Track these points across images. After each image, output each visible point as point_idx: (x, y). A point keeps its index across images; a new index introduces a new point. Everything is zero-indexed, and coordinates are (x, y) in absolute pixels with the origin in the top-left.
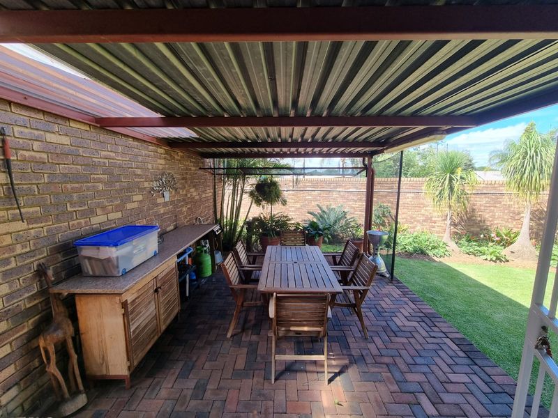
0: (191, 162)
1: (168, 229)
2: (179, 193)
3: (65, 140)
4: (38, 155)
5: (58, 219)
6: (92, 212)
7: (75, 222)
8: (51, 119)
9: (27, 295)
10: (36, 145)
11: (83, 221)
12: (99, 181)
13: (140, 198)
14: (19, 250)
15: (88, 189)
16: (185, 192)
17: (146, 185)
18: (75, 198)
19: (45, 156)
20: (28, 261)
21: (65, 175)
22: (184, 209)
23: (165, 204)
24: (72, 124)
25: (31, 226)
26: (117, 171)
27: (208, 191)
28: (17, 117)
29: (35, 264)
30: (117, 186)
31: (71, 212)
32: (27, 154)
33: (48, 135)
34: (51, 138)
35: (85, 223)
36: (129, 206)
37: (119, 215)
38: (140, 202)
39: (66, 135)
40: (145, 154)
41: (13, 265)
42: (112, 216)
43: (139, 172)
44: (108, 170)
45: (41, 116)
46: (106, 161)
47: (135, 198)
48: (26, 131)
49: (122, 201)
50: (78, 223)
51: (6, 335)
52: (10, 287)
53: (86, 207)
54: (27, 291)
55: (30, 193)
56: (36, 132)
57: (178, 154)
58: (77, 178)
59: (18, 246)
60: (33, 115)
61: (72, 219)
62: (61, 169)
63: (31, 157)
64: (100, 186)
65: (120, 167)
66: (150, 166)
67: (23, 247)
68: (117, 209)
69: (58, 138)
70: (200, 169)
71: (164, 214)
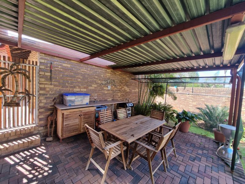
0: (126, 76)
1: (108, 100)
2: (117, 87)
3: (69, 66)
4: (60, 69)
5: (63, 87)
6: (75, 87)
7: (68, 89)
8: (66, 60)
9: (50, 105)
10: (60, 67)
11: (71, 89)
12: (79, 78)
13: (96, 86)
14: (50, 93)
15: (74, 80)
16: (120, 87)
17: (99, 82)
18: (69, 82)
19: (62, 70)
20: (52, 96)
21: (67, 75)
22: (119, 94)
23: (109, 90)
24: (72, 61)
25: (55, 87)
26: (86, 76)
27: (136, 89)
28: (55, 60)
29: (54, 97)
30: (86, 81)
31: (68, 86)
32: (57, 69)
33: (64, 64)
34: (64, 65)
35: (72, 90)
36: (90, 88)
37: (85, 90)
38: (95, 87)
39: (69, 64)
40: (100, 71)
41: (48, 96)
42: (82, 90)
43: (96, 77)
44: (83, 75)
45: (62, 59)
46: (83, 72)
47: (93, 86)
48: (58, 63)
49: (87, 86)
50: (69, 89)
51: (43, 113)
52: (46, 101)
53: (73, 85)
54: (51, 104)
55: (56, 78)
56: (60, 63)
57: (118, 73)
58: (71, 76)
59: (50, 92)
60: (60, 59)
61: (67, 88)
62: (66, 74)
63: (58, 69)
64: (79, 80)
65: (88, 74)
66: (102, 76)
67: (52, 92)
68: (85, 88)
69: (66, 65)
70: (132, 79)
71: (107, 94)
